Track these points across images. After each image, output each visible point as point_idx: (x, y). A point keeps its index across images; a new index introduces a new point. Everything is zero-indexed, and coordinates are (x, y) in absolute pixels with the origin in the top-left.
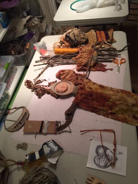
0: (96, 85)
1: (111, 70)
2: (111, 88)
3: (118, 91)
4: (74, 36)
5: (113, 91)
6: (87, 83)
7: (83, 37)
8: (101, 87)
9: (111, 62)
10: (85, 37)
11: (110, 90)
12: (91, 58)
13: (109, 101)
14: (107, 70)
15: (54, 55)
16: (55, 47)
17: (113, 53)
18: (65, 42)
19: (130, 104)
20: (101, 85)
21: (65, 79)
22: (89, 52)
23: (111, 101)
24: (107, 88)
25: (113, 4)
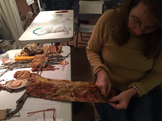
0: (45, 79)
1: (58, 69)
2: (56, 80)
3: (60, 81)
4: (32, 48)
5: (57, 81)
6: (38, 78)
7: (39, 49)
8: (49, 80)
9: (58, 64)
10: (40, 49)
11: (55, 81)
12: (43, 62)
13: (53, 87)
14: (55, 69)
15: (15, 61)
16: (16, 56)
17: (61, 59)
18: (24, 52)
19: (68, 87)
20: (49, 79)
21: (20, 78)
22: (41, 58)
23: (55, 86)
24: (53, 80)
25: (63, 31)
